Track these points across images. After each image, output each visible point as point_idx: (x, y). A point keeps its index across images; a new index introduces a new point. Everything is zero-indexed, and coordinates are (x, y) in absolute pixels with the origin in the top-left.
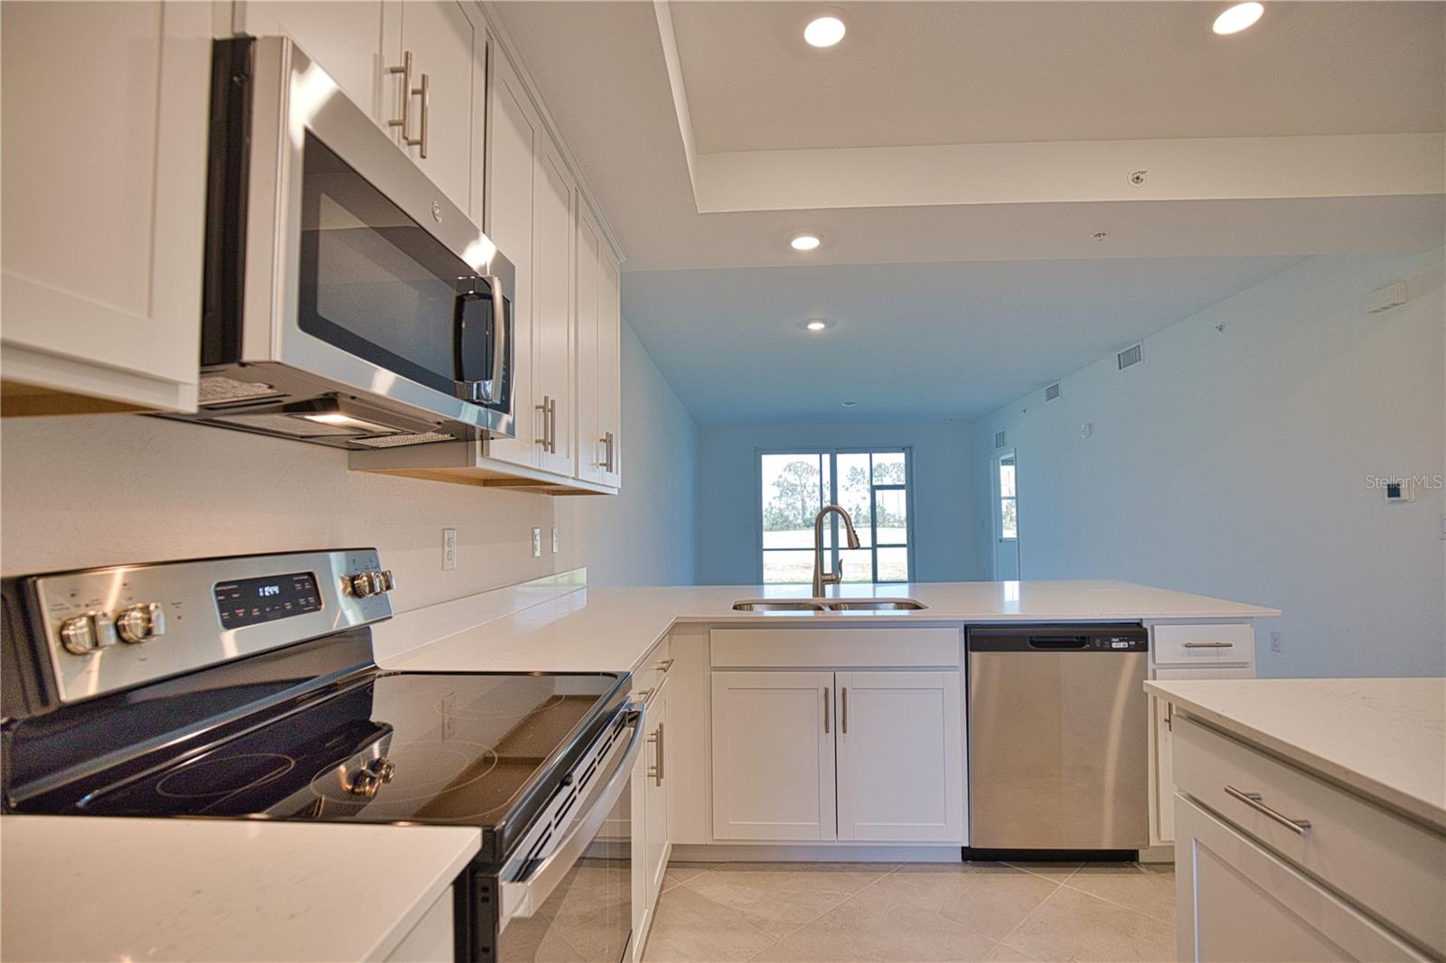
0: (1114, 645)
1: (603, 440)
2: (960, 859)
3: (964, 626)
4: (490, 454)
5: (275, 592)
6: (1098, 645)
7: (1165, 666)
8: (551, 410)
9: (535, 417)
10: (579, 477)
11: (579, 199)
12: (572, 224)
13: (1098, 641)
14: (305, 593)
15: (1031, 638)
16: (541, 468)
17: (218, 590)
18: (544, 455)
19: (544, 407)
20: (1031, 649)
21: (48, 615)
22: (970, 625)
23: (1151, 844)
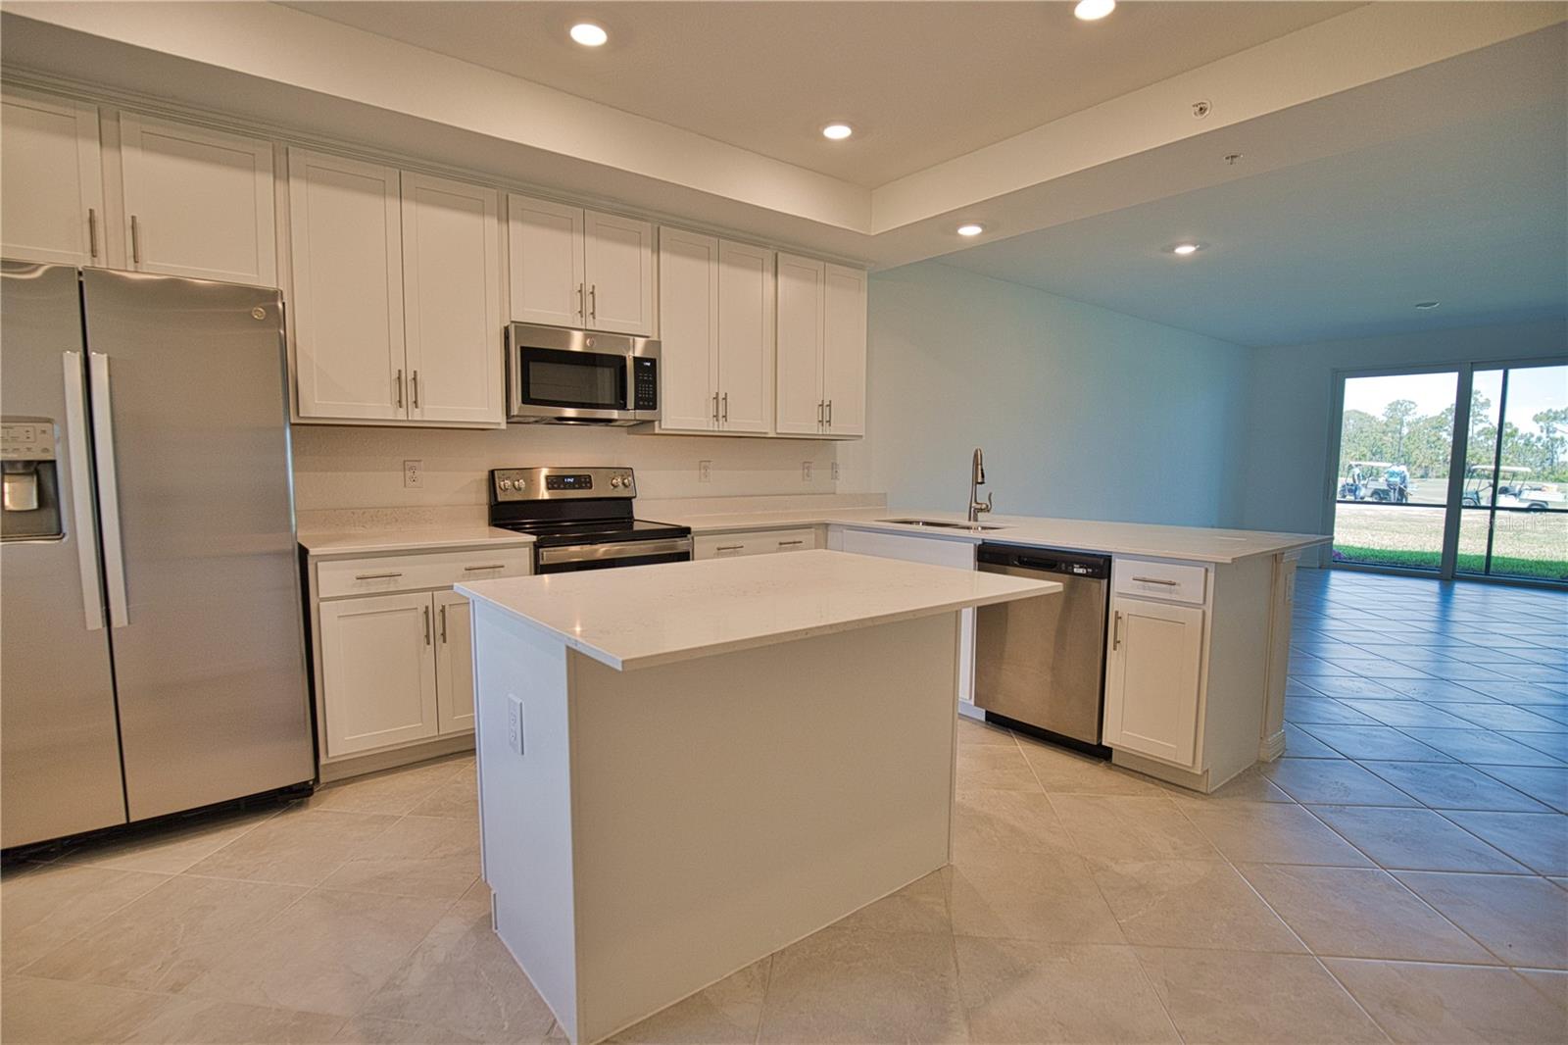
0: (1075, 570)
1: (822, 405)
2: (983, 718)
3: (981, 543)
4: (663, 427)
5: (571, 480)
6: (1064, 568)
7: (1121, 595)
8: (725, 399)
9: (712, 404)
10: (779, 431)
11: (779, 257)
12: (769, 278)
13: (1063, 565)
14: (586, 483)
15: (1020, 557)
16: (721, 429)
17: (547, 477)
18: (721, 422)
19: (716, 398)
20: (1016, 566)
21: (497, 480)
22: (984, 543)
23: (1104, 743)
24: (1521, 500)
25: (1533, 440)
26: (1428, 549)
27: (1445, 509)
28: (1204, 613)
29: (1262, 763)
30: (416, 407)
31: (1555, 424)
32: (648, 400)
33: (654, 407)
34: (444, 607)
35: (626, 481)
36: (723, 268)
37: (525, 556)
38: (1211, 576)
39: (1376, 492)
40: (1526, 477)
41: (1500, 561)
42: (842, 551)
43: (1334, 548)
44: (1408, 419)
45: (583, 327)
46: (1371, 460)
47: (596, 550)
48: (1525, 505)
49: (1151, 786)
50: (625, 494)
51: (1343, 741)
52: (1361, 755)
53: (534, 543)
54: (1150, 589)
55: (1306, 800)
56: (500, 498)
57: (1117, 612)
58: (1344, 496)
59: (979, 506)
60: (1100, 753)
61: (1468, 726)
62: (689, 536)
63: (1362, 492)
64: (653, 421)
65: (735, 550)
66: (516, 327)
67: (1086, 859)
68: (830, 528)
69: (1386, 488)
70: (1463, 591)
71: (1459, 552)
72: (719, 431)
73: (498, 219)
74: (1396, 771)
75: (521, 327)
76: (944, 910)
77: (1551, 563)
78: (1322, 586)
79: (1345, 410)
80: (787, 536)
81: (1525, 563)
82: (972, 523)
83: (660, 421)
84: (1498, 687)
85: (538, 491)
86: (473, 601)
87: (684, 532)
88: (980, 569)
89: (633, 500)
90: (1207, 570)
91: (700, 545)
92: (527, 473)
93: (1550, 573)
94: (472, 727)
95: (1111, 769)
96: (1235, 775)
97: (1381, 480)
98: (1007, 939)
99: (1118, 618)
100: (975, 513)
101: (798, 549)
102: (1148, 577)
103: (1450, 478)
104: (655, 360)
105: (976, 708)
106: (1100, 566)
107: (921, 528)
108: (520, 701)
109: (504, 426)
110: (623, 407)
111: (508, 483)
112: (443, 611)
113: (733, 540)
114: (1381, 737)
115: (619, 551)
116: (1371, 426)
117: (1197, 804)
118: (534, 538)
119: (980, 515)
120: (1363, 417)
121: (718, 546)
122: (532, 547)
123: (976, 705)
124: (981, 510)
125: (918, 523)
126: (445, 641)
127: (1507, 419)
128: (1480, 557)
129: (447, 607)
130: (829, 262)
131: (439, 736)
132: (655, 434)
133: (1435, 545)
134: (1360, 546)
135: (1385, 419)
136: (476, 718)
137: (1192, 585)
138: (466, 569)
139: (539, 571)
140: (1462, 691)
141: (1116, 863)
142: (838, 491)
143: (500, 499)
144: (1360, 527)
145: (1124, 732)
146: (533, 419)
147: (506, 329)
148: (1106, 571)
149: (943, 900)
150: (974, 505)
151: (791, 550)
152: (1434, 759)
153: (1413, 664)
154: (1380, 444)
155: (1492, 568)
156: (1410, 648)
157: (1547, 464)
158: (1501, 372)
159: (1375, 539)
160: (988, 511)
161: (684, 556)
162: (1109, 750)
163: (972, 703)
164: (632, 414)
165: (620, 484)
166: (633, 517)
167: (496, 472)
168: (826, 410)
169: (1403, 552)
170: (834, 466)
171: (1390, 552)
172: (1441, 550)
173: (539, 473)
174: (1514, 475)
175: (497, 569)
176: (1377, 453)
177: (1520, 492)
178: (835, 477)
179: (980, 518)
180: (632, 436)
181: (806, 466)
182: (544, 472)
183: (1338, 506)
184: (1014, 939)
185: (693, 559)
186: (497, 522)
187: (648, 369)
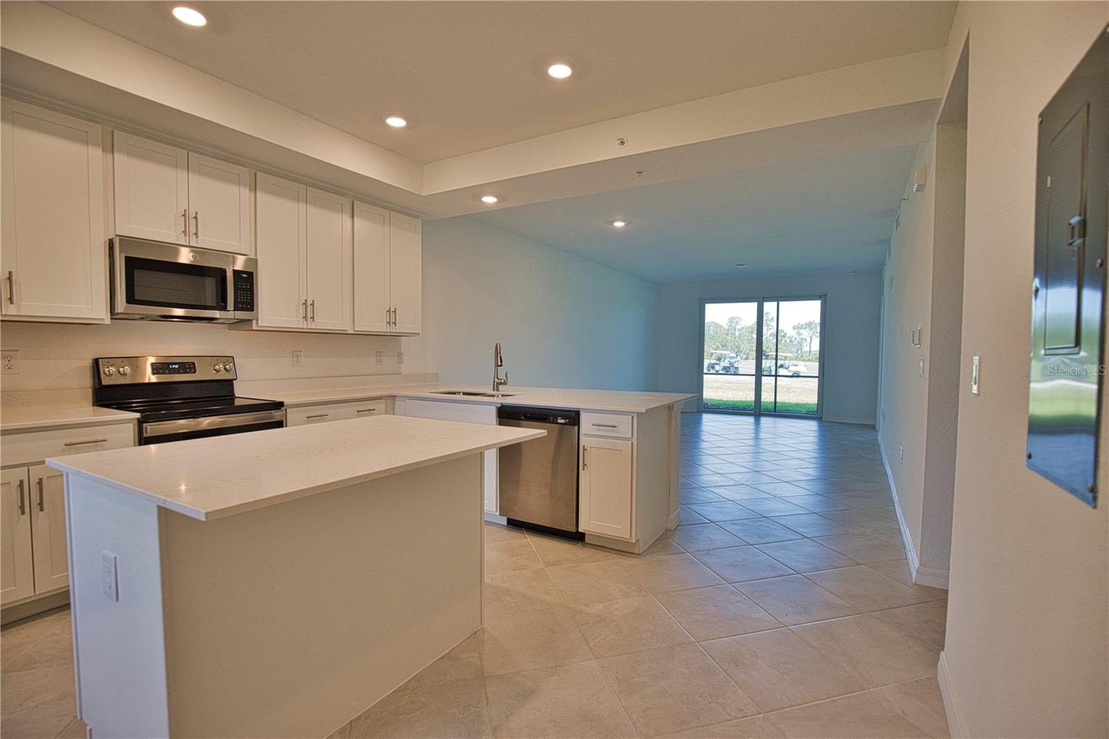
0: (559, 421)
1: (389, 311)
2: (506, 524)
3: (500, 405)
4: (259, 325)
5: (177, 366)
6: (552, 420)
7: (586, 435)
8: (312, 304)
9: (302, 308)
10: (356, 329)
11: (355, 204)
12: (347, 219)
13: (551, 418)
14: (190, 368)
15: (525, 414)
16: (309, 327)
17: (152, 365)
18: (309, 322)
19: (305, 304)
20: (522, 420)
21: (101, 367)
22: (502, 406)
23: (580, 531)
24: (789, 371)
25: (793, 339)
26: (749, 399)
27: (754, 377)
28: (632, 443)
29: (668, 531)
30: (11, 303)
31: (802, 331)
32: (247, 303)
33: (252, 309)
34: (41, 480)
35: (227, 367)
36: (311, 209)
37: (130, 431)
38: (635, 420)
39: (724, 368)
40: (791, 359)
41: (781, 404)
42: (406, 416)
43: (704, 400)
44: (738, 327)
45: (188, 244)
46: (722, 350)
47: (202, 422)
48: (791, 374)
49: (608, 554)
50: (228, 377)
51: (709, 512)
52: (718, 519)
53: (138, 419)
54: (603, 430)
55: (691, 550)
56: (106, 381)
57: (584, 446)
58: (709, 371)
59: (499, 381)
60: (577, 537)
61: (768, 496)
62: (282, 408)
63: (717, 368)
64: (251, 320)
65: (321, 417)
66: (120, 239)
67: (570, 608)
68: (396, 399)
69: (729, 365)
70: (764, 421)
71: (762, 400)
72: (308, 329)
73: (103, 150)
74: (735, 527)
75: (126, 241)
76: (478, 661)
77: (802, 404)
78: (698, 423)
79: (706, 321)
80: (363, 405)
81: (791, 405)
82: (495, 393)
83: (257, 320)
84: (780, 473)
85: (144, 375)
86: (67, 474)
87: (279, 405)
88: (500, 424)
89: (234, 382)
90: (633, 417)
91: (292, 415)
92: (134, 361)
93: (802, 410)
94: (66, 584)
95: (585, 546)
96: (654, 540)
97: (726, 361)
98: (520, 672)
99: (584, 450)
100: (497, 386)
101: (372, 414)
102: (601, 423)
103: (756, 359)
104: (252, 273)
105: (500, 517)
106: (573, 418)
107: (461, 397)
108: (114, 555)
109: (108, 321)
110: (224, 308)
111: (113, 369)
112: (40, 482)
113: (317, 411)
114: (727, 508)
115: (222, 422)
116: (721, 331)
117: (635, 561)
118: (138, 415)
119: (501, 387)
120: (717, 326)
121: (307, 415)
122: (136, 422)
123: (500, 515)
124: (501, 384)
125: (459, 393)
126: (42, 510)
127: (780, 328)
128: (772, 402)
129: (44, 481)
130: (393, 210)
131: (35, 595)
132: (254, 330)
133: (750, 397)
134: (717, 398)
135: (727, 327)
136: (70, 576)
137: (625, 427)
138: (66, 445)
139: (143, 441)
140: (766, 477)
141: (588, 607)
142: (403, 373)
143: (104, 383)
144: (717, 388)
145: (591, 522)
146: (137, 317)
147: (111, 242)
148: (577, 422)
149: (477, 655)
150: (496, 380)
151: (367, 415)
152: (752, 517)
153: (743, 464)
154: (725, 340)
155: (777, 408)
156: (740, 456)
157: (799, 352)
158: (776, 303)
159: (725, 394)
160: (506, 384)
161: (280, 424)
162: (583, 534)
163: (498, 513)
164: (231, 314)
165: (222, 369)
166: (234, 395)
167: (100, 360)
168: (393, 315)
169: (737, 401)
170: (400, 354)
171: (731, 401)
172: (753, 399)
173: (146, 361)
174: (786, 358)
175: (98, 443)
176: (724, 346)
177: (789, 366)
178: (400, 362)
179: (500, 389)
180: (232, 331)
181: (379, 354)
182: (152, 360)
183: (705, 376)
184: (525, 671)
185: (286, 426)
186: (101, 403)
187: (246, 281)
